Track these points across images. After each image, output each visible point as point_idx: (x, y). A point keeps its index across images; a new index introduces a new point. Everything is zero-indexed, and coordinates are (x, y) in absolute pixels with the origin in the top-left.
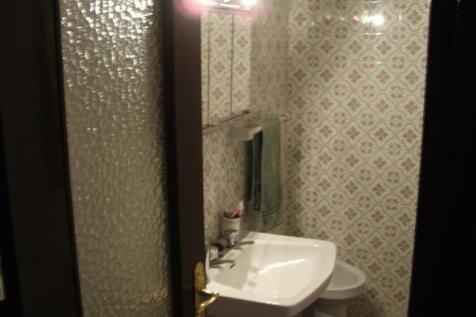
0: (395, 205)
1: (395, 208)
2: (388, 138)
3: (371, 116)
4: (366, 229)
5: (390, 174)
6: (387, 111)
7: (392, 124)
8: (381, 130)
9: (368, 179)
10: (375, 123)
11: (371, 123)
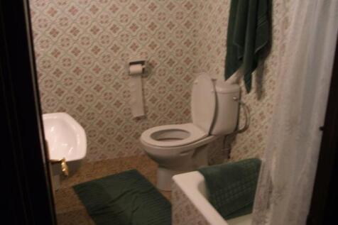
0: (70, 81)
1: (71, 84)
2: (59, 34)
3: (45, 20)
4: (53, 102)
5: (64, 60)
6: (56, 15)
7: (61, 24)
8: (54, 30)
9: (49, 66)
10: (49, 24)
11: (46, 26)
